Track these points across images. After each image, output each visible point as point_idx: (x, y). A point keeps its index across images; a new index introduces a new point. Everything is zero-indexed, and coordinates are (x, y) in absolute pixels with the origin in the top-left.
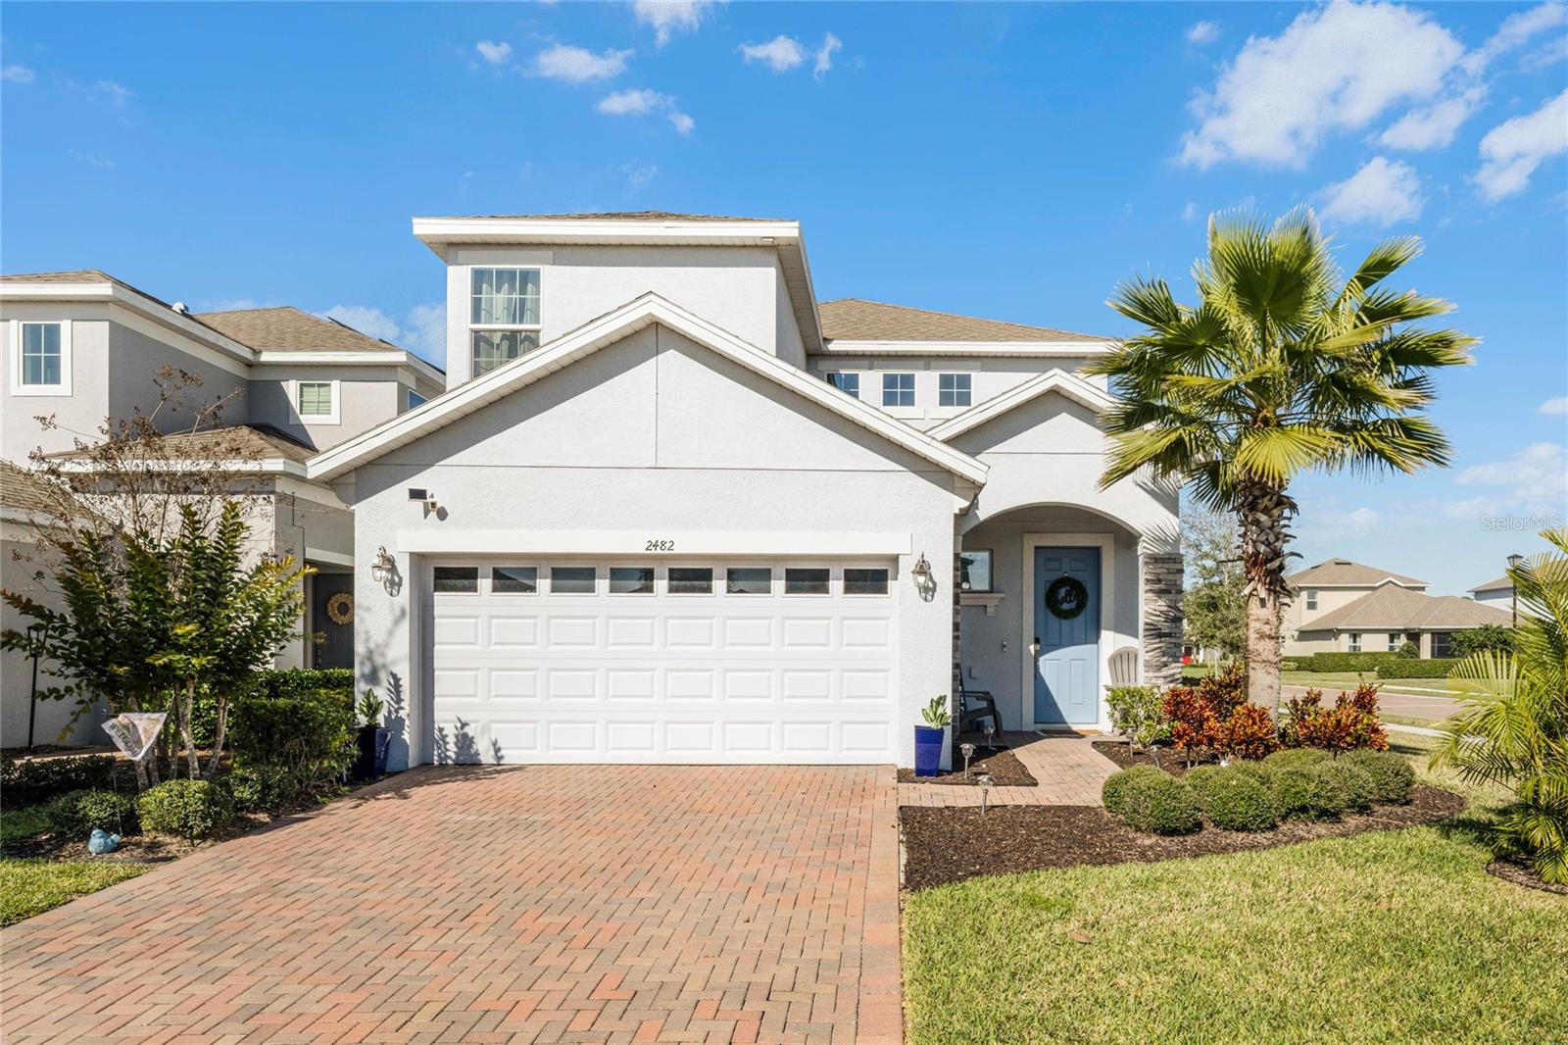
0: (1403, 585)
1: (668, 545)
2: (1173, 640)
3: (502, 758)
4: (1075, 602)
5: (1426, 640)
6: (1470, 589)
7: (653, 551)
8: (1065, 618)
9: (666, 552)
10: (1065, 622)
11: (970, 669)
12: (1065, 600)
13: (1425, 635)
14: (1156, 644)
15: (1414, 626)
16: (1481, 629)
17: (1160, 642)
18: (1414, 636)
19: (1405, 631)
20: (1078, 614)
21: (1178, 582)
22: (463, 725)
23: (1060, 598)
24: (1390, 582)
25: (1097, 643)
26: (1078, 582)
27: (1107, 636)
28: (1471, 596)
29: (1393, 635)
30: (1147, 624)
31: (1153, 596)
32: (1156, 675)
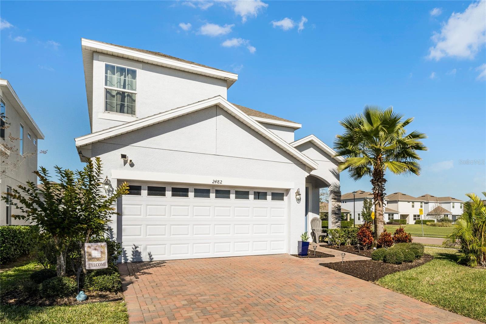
1: (220, 182)
2: (339, 215)
3: (152, 259)
7: (215, 184)
9: (219, 184)
14: (334, 216)
17: (336, 216)
21: (340, 199)
22: (136, 248)
27: (310, 214)
30: (332, 210)
31: (334, 203)
32: (335, 225)
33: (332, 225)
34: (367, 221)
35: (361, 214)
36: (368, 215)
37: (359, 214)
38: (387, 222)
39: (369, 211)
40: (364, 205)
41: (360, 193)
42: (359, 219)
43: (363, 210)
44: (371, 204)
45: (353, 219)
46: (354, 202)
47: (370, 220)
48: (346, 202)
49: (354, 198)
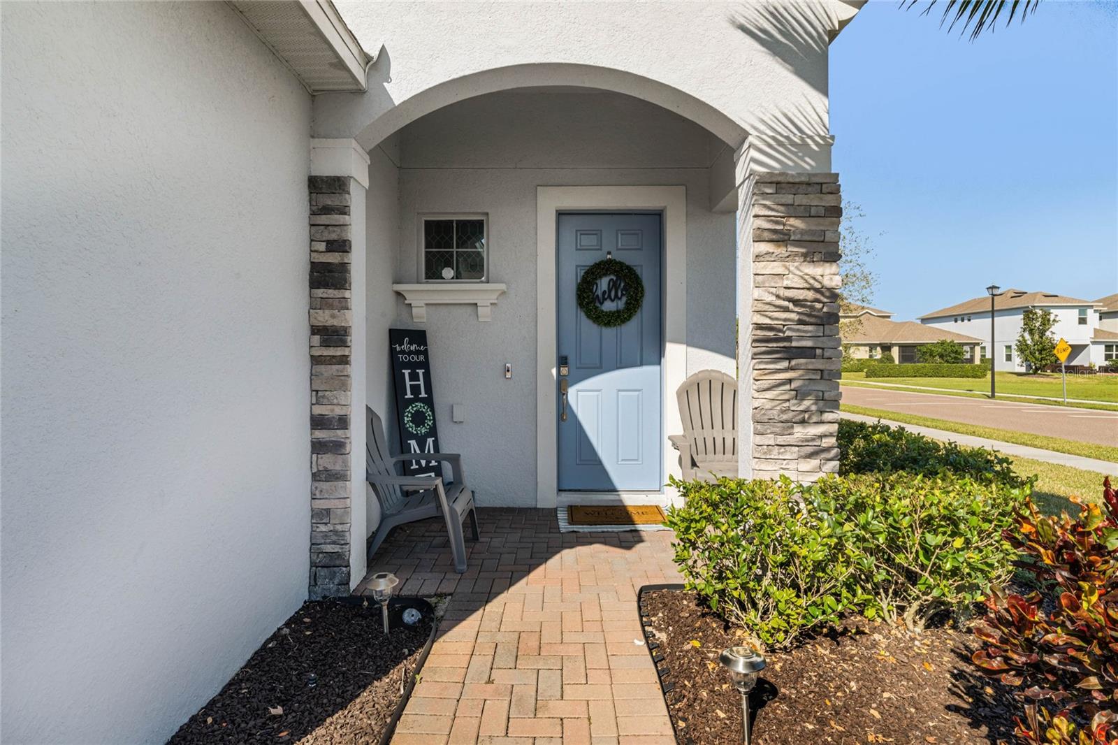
0: (876, 315)
2: (818, 364)
4: (624, 299)
5: (895, 352)
6: (917, 317)
8: (608, 324)
10: (609, 332)
11: (452, 407)
12: (606, 296)
13: (894, 348)
14: (780, 371)
15: (887, 341)
16: (938, 343)
17: (792, 369)
18: (886, 348)
19: (880, 345)
20: (630, 317)
21: (829, 236)
23: (599, 293)
24: (867, 312)
25: (660, 364)
26: (629, 268)
27: (675, 353)
28: (919, 322)
29: (872, 347)
30: (759, 327)
31: (777, 268)
32: (780, 440)
33: (759, 439)
34: (1035, 364)
35: (1014, 347)
36: (1038, 350)
37: (1009, 347)
38: (1100, 367)
39: (1041, 338)
40: (1025, 325)
41: (1012, 297)
42: (1009, 358)
43: (1023, 336)
44: (1049, 320)
45: (988, 359)
46: (991, 319)
47: (1044, 363)
48: (969, 320)
49: (991, 309)
